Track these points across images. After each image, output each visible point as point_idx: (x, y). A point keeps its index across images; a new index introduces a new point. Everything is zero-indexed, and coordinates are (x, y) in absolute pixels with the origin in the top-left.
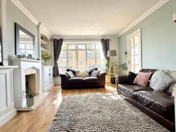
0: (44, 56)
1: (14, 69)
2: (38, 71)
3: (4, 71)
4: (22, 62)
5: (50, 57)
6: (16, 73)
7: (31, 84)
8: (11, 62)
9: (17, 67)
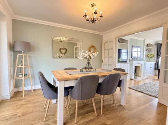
0: (149, 56)
1: (131, 64)
2: (141, 65)
3: (127, 64)
4: (133, 61)
5: (153, 56)
6: (131, 65)
7: (137, 71)
8: (130, 62)
9: (131, 63)
